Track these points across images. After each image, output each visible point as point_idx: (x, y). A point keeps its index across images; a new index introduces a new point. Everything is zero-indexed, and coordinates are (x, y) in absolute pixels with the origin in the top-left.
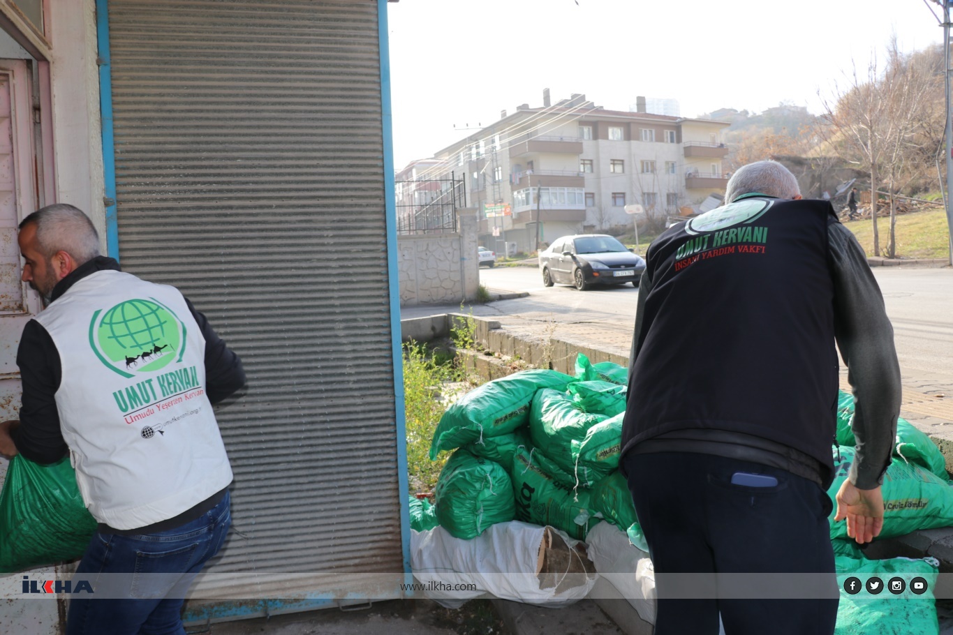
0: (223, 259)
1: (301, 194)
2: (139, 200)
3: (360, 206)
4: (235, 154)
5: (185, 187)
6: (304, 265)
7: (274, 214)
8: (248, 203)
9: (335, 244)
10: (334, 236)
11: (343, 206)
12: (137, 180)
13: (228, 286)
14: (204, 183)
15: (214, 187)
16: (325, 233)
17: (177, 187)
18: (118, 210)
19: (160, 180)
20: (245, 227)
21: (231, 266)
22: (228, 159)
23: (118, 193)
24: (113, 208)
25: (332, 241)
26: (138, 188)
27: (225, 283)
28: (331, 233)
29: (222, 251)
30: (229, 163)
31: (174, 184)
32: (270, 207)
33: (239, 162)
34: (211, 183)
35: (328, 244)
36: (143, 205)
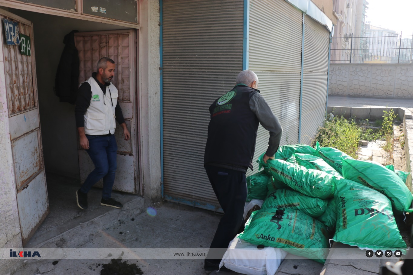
0: (190, 89)
1: (215, 68)
2: (169, 68)
3: (234, 73)
4: (195, 54)
5: (181, 64)
6: (214, 93)
7: (206, 75)
8: (199, 70)
9: (225, 86)
10: (225, 83)
11: (228, 72)
12: (169, 62)
13: (191, 98)
14: (186, 63)
15: (189, 65)
16: (222, 82)
17: (179, 64)
18: (163, 71)
19: (174, 62)
20: (198, 78)
21: (193, 91)
22: (193, 55)
23: (163, 66)
24: (162, 71)
25: (224, 85)
26: (169, 64)
27: (191, 97)
28: (224, 82)
29: (190, 86)
30: (194, 56)
31: (178, 63)
32: (205, 72)
33: (197, 56)
34: (188, 63)
35: (223, 86)
36: (170, 70)
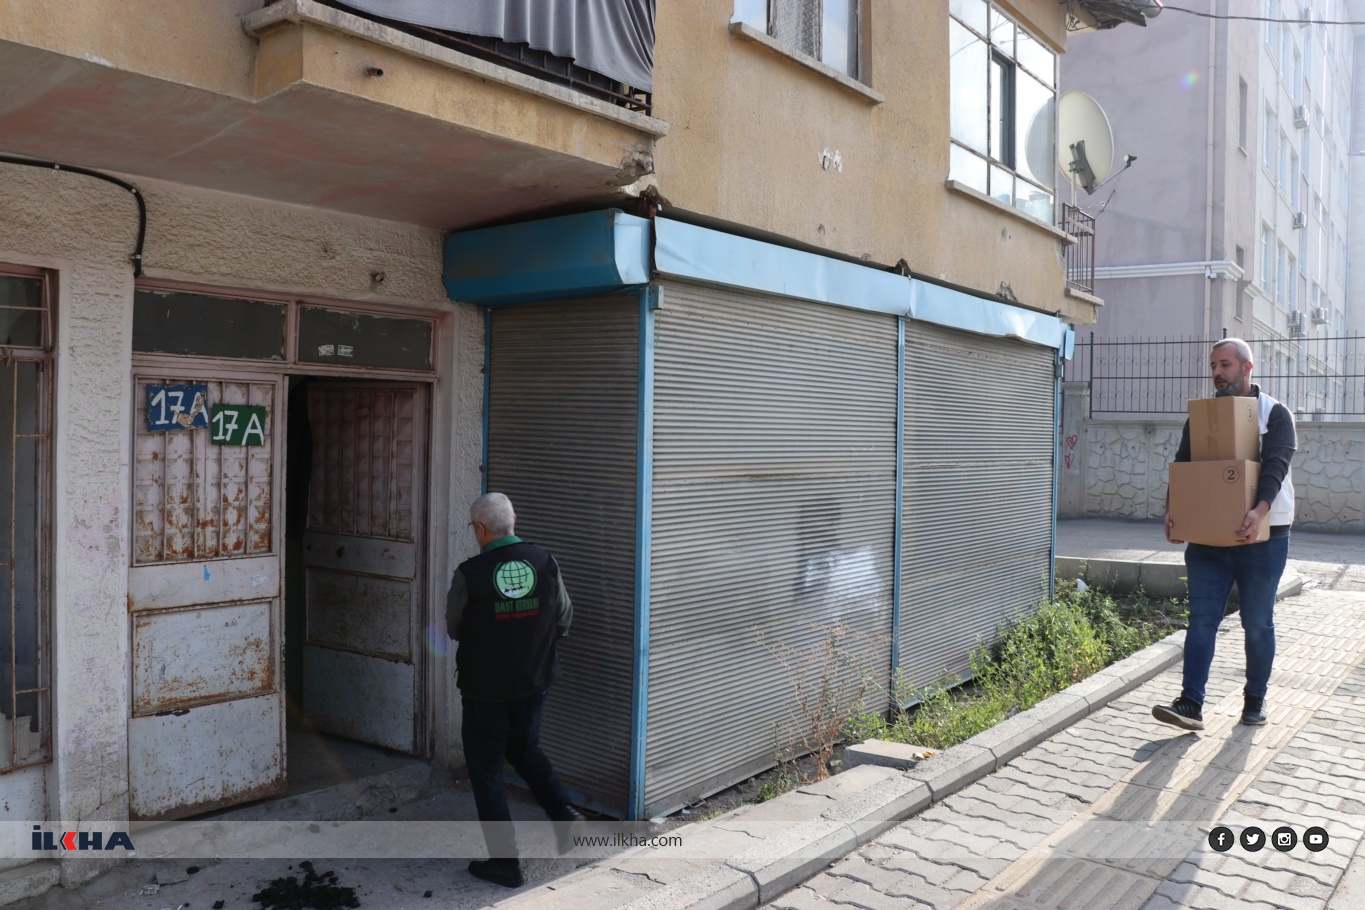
0: (539, 518)
1: (586, 473)
2: (499, 469)
3: (621, 486)
4: (550, 440)
5: (522, 462)
6: (585, 530)
7: (570, 488)
8: (555, 477)
9: (604, 516)
10: (604, 510)
11: (611, 485)
12: (500, 454)
13: (541, 539)
14: (532, 460)
15: (538, 463)
16: (598, 506)
17: (519, 462)
18: (488, 475)
19: (510, 455)
20: (554, 495)
21: (544, 524)
22: (545, 442)
23: (488, 463)
24: (486, 473)
25: (602, 513)
26: (501, 460)
27: (540, 536)
28: (602, 507)
29: (539, 512)
30: (546, 446)
31: (517, 459)
32: (567, 481)
33: (552, 446)
34: (536, 460)
35: (599, 516)
36: (502, 472)
